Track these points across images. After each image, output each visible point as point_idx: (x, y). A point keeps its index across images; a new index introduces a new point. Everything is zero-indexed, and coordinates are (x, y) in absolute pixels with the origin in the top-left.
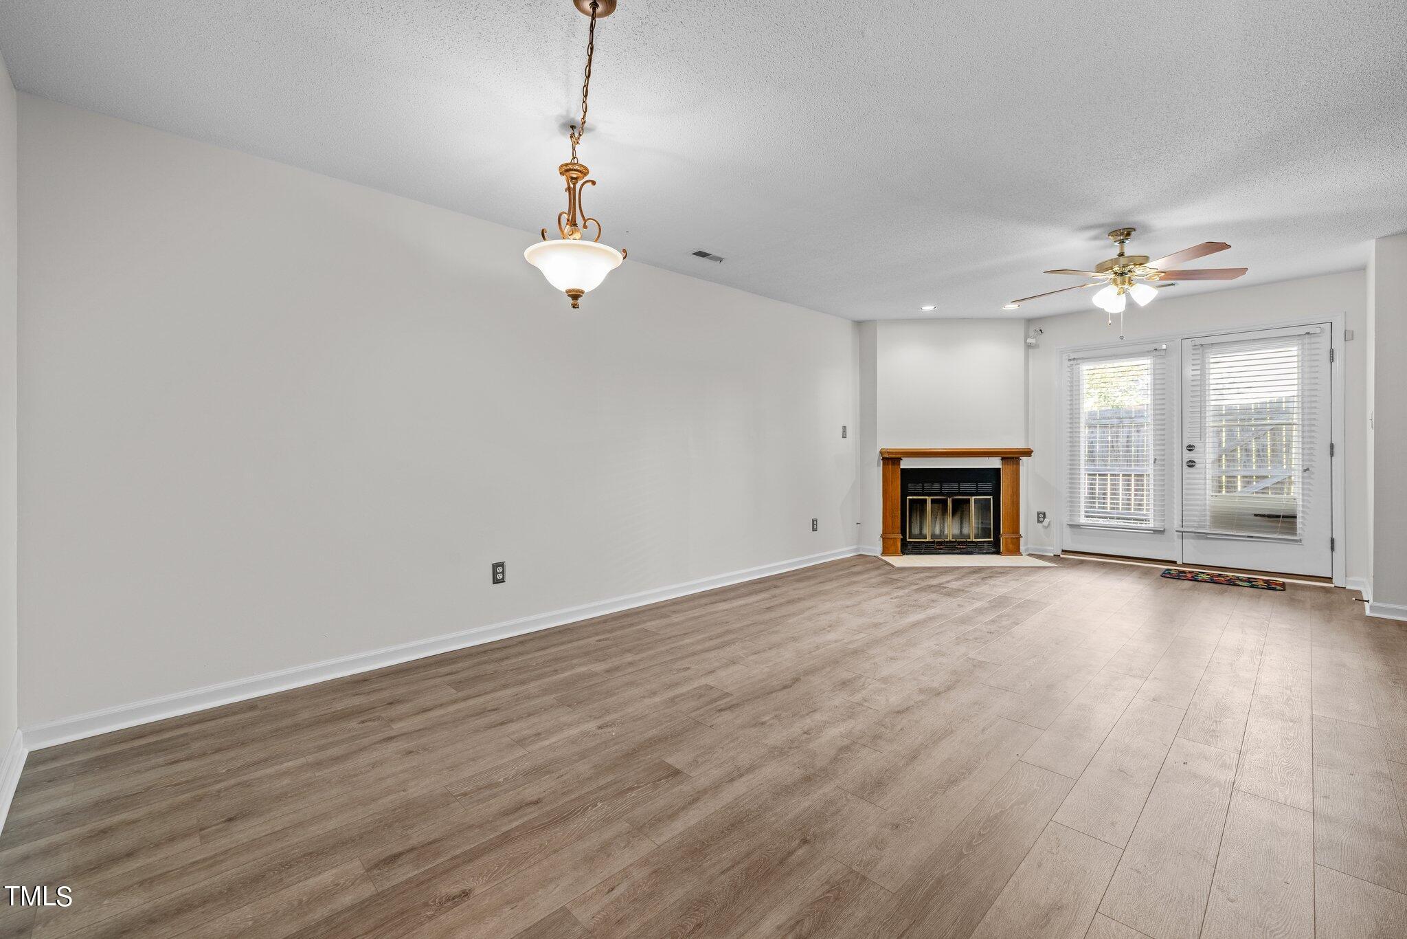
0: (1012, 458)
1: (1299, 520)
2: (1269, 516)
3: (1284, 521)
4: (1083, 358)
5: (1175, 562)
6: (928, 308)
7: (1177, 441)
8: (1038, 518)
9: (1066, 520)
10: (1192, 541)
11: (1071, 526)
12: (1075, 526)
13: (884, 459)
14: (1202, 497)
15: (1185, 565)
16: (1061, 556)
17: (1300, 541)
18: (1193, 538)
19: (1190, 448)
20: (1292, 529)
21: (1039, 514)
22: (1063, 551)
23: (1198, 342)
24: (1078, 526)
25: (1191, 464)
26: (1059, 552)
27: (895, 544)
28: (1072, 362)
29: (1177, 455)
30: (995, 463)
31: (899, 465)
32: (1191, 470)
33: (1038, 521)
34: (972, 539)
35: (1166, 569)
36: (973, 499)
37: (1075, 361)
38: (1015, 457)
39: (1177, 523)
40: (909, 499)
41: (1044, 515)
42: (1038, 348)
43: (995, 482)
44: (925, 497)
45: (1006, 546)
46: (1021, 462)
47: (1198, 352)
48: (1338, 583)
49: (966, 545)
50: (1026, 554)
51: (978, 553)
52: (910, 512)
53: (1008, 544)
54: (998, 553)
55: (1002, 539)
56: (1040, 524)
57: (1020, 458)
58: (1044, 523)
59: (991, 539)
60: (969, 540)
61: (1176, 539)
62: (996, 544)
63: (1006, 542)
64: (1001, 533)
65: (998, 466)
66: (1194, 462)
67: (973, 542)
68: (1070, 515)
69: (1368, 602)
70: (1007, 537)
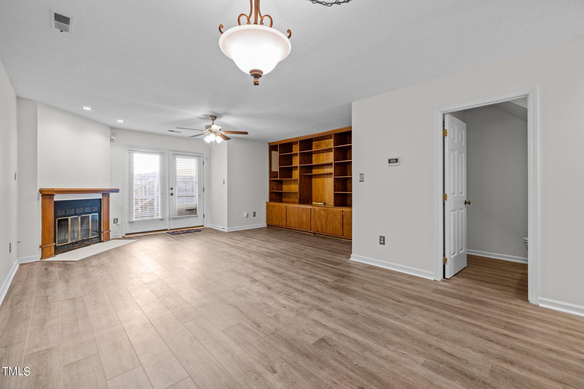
0: (106, 193)
1: (198, 210)
2: (189, 210)
3: (192, 211)
4: (135, 151)
5: (167, 230)
6: (87, 108)
7: (167, 186)
8: (114, 221)
9: (127, 220)
10: (172, 221)
11: (129, 223)
12: (131, 223)
13: (43, 195)
14: (175, 205)
15: (170, 230)
16: (125, 236)
17: (198, 216)
19: (172, 189)
20: (196, 213)
21: (114, 219)
22: (126, 234)
23: (175, 152)
24: (133, 222)
25: (172, 194)
26: (124, 235)
27: (50, 249)
28: (130, 151)
29: (168, 192)
30: (99, 196)
31: (53, 198)
32: (172, 196)
33: (114, 223)
34: (91, 237)
35: (167, 233)
36: (90, 215)
37: (131, 151)
38: (108, 193)
39: (168, 215)
40: (58, 220)
41: (117, 219)
42: (114, 141)
43: (99, 206)
44: (67, 218)
45: (104, 237)
46: (110, 195)
47: (174, 156)
48: (205, 226)
49: (88, 241)
50: (113, 239)
51: (93, 244)
52: (58, 228)
53: (105, 236)
54: (101, 241)
55: (102, 234)
56: (115, 224)
57: (110, 193)
58: (118, 223)
59: (98, 235)
60: (89, 238)
61: (167, 221)
62: (100, 237)
63: (105, 235)
64: (102, 231)
65: (101, 197)
66: (173, 194)
67: (91, 239)
68: (129, 218)
69: (224, 228)
70: (105, 232)
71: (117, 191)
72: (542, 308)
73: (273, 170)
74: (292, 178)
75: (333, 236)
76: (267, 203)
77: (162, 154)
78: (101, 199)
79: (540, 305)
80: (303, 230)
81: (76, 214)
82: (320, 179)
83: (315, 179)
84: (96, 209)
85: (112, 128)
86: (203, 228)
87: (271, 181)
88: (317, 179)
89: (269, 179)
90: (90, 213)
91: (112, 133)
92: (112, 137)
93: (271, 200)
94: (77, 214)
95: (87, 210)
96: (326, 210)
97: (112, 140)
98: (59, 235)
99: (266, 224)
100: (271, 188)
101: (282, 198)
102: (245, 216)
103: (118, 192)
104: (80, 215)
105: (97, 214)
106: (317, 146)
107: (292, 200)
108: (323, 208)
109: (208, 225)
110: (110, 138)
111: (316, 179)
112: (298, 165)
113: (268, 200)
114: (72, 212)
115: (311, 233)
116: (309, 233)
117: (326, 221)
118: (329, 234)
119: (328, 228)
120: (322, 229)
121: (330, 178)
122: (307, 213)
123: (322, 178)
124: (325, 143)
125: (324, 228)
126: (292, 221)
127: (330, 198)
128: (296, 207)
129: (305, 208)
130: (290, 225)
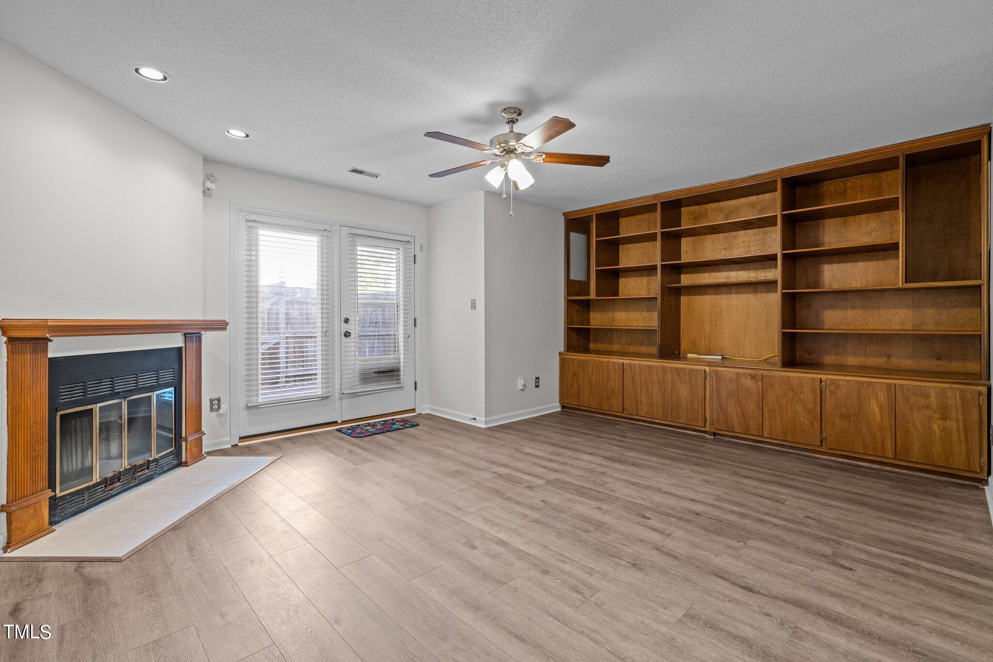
0: (194, 331)
1: (402, 372)
3: (389, 375)
4: (261, 222)
5: (336, 422)
7: (336, 314)
8: (212, 405)
9: (242, 401)
10: (348, 401)
11: (249, 408)
12: (252, 408)
13: (11, 341)
14: (353, 362)
15: (344, 422)
16: (240, 444)
17: (403, 387)
18: (348, 398)
19: (347, 321)
20: (397, 380)
21: (211, 401)
22: (240, 438)
23: (353, 231)
24: (256, 407)
25: (347, 335)
26: (236, 441)
27: (37, 513)
28: (251, 224)
29: (338, 328)
30: (176, 341)
31: (47, 349)
32: (348, 340)
33: (212, 409)
34: (154, 455)
35: (338, 430)
36: (154, 395)
37: (253, 224)
38: (197, 331)
39: (337, 387)
40: (61, 416)
41: (219, 400)
42: (210, 196)
43: (176, 367)
44: (89, 407)
45: (188, 452)
46: (203, 337)
47: (352, 239)
48: (418, 411)
49: (148, 468)
50: (210, 453)
51: (160, 474)
52: (61, 440)
53: (191, 449)
54: (180, 464)
55: (184, 443)
56: (214, 413)
57: (203, 333)
58: (221, 411)
59: (173, 448)
60: (151, 459)
61: (337, 400)
62: (178, 453)
63: (191, 446)
64: (184, 435)
65: (181, 344)
66: (350, 333)
67: (156, 460)
68: (248, 396)
69: (475, 419)
70: (192, 438)
71: (221, 326)
73: (573, 276)
74: (618, 296)
76: (560, 354)
77: (324, 232)
78: (181, 348)
80: (677, 425)
81: (115, 395)
82: (705, 296)
83: (690, 297)
84: (168, 376)
85: (207, 160)
86: (415, 416)
87: (569, 303)
88: (697, 297)
89: (565, 299)
90: (152, 389)
91: (206, 175)
92: (209, 184)
93: (570, 347)
94: (118, 393)
95: (147, 379)
96: (759, 377)
97: (206, 192)
98: (65, 459)
99: (559, 404)
100: (569, 320)
101: (589, 341)
102: (520, 387)
103: (224, 329)
104: (127, 397)
105: (172, 389)
106: (696, 219)
107: (616, 347)
109: (424, 409)
110: (204, 184)
111: (693, 297)
112: (659, 263)
113: (562, 349)
114: (105, 388)
115: (705, 432)
116: (694, 433)
117: (759, 406)
118: (770, 438)
119: (767, 423)
120: (744, 425)
121: (765, 295)
122: (693, 382)
123: (712, 294)
124: (721, 210)
125: (751, 423)
126: (641, 400)
127: (739, 343)
128: (656, 367)
129: (684, 369)
130: (637, 409)
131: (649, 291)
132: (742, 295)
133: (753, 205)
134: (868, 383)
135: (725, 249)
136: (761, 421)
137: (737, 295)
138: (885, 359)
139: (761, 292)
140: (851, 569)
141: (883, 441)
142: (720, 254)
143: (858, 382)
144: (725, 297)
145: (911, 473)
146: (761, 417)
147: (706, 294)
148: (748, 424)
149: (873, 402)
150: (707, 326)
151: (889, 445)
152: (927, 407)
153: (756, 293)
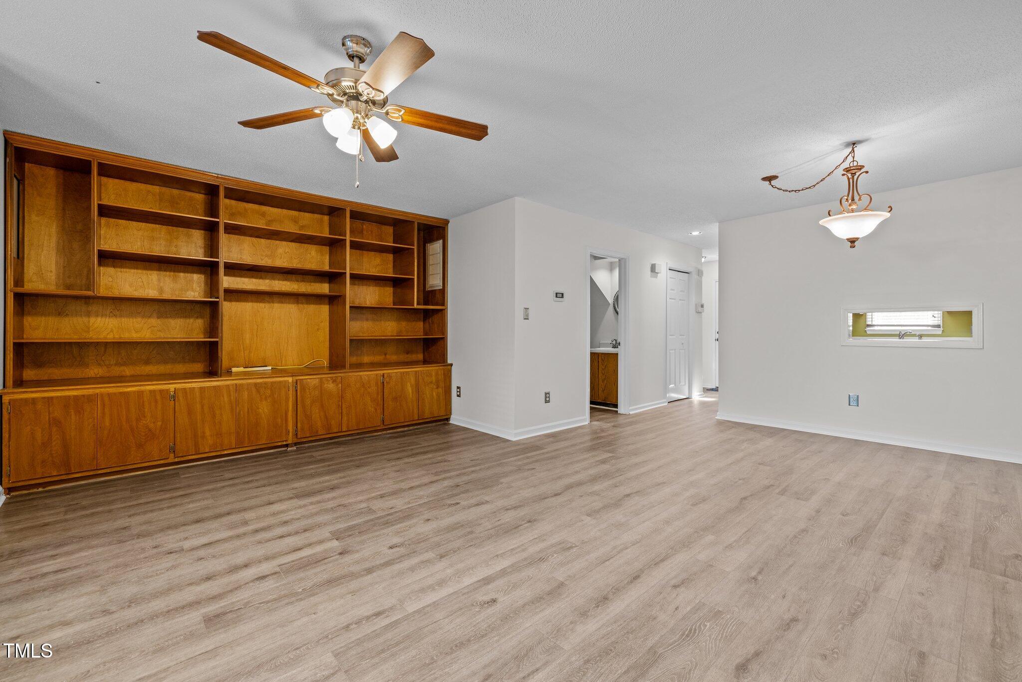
72: (632, 414)
75: (358, 434)
79: (631, 413)
82: (245, 303)
88: (234, 303)
96: (339, 380)
101: (22, 366)
106: (233, 215)
108: (330, 376)
111: (229, 304)
112: (222, 260)
117: (339, 405)
118: (347, 431)
119: (345, 419)
120: (327, 426)
121: (306, 306)
122: (276, 396)
123: (252, 301)
124: (263, 214)
125: (333, 422)
126: (204, 433)
127: (282, 352)
128: (228, 386)
129: (265, 383)
130: (196, 445)
131: (161, 290)
132: (285, 305)
133: (295, 221)
134: (406, 372)
135: (267, 256)
136: (341, 417)
137: (280, 305)
138: (384, 356)
139: (302, 303)
140: (534, 469)
141: (413, 410)
142: (262, 260)
143: (401, 373)
144: (267, 305)
145: (415, 427)
146: (341, 415)
147: (246, 301)
148: (330, 424)
149: (409, 384)
150: (247, 336)
151: (416, 411)
152: (431, 382)
153: (298, 304)
